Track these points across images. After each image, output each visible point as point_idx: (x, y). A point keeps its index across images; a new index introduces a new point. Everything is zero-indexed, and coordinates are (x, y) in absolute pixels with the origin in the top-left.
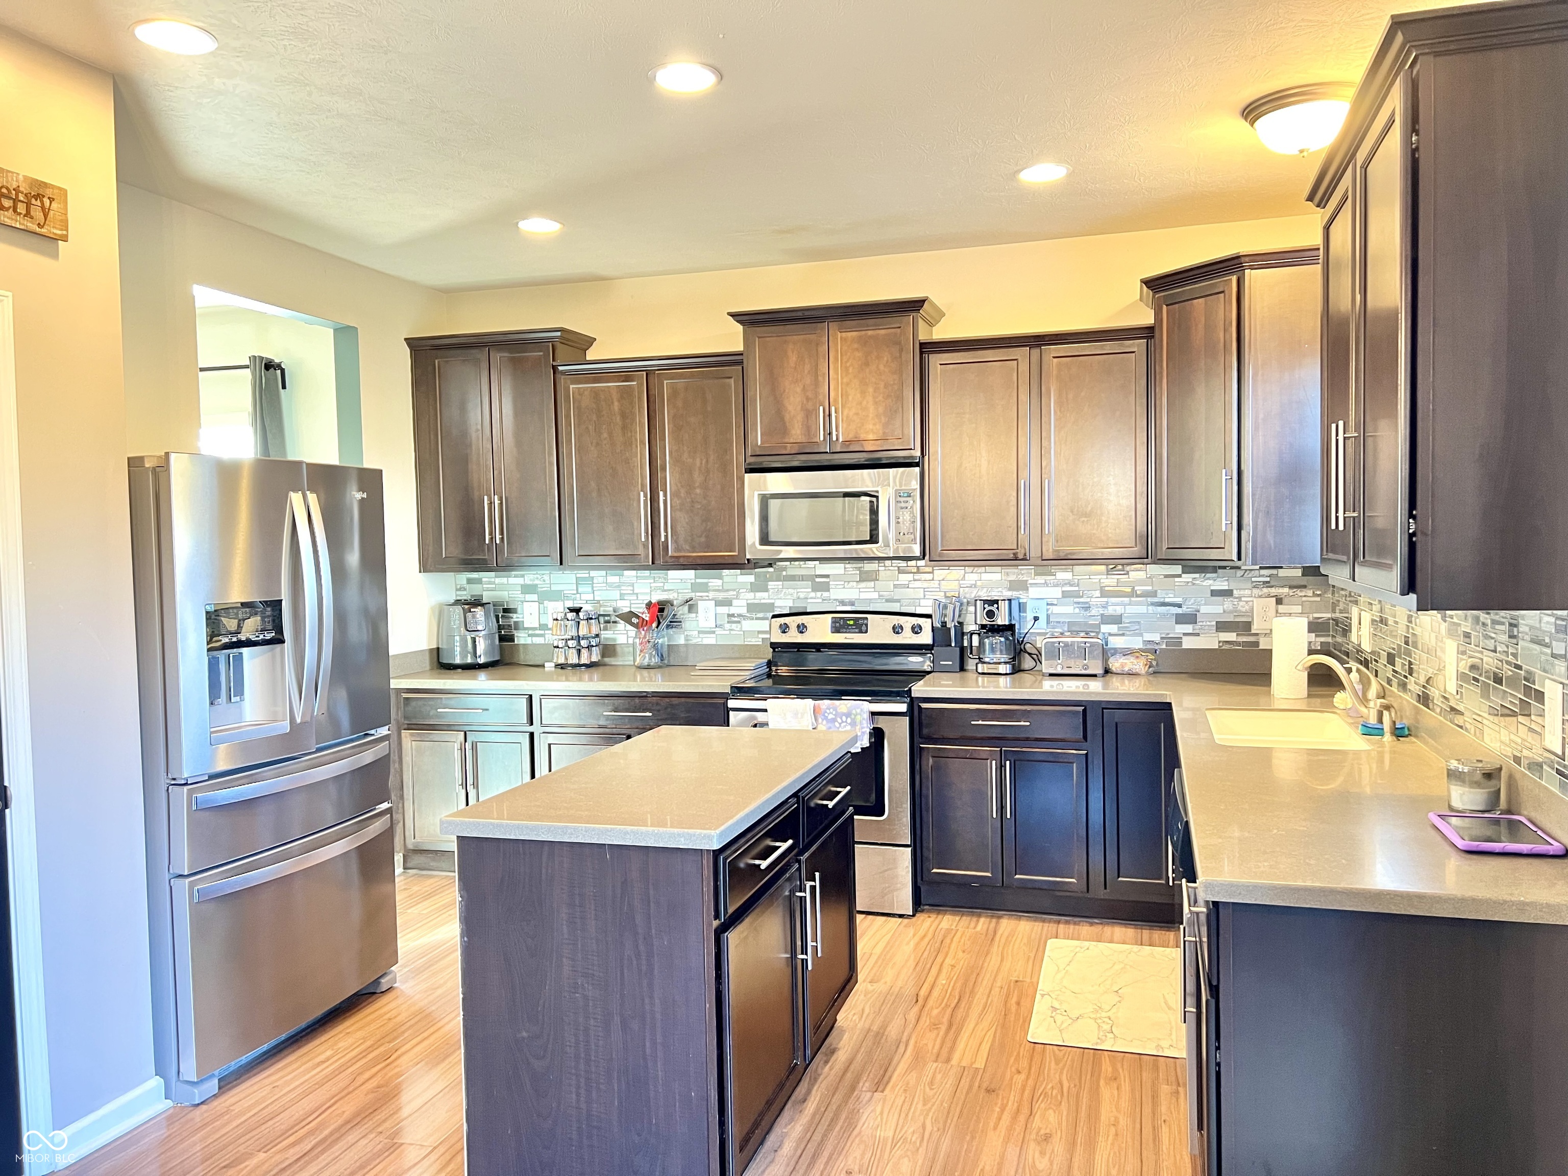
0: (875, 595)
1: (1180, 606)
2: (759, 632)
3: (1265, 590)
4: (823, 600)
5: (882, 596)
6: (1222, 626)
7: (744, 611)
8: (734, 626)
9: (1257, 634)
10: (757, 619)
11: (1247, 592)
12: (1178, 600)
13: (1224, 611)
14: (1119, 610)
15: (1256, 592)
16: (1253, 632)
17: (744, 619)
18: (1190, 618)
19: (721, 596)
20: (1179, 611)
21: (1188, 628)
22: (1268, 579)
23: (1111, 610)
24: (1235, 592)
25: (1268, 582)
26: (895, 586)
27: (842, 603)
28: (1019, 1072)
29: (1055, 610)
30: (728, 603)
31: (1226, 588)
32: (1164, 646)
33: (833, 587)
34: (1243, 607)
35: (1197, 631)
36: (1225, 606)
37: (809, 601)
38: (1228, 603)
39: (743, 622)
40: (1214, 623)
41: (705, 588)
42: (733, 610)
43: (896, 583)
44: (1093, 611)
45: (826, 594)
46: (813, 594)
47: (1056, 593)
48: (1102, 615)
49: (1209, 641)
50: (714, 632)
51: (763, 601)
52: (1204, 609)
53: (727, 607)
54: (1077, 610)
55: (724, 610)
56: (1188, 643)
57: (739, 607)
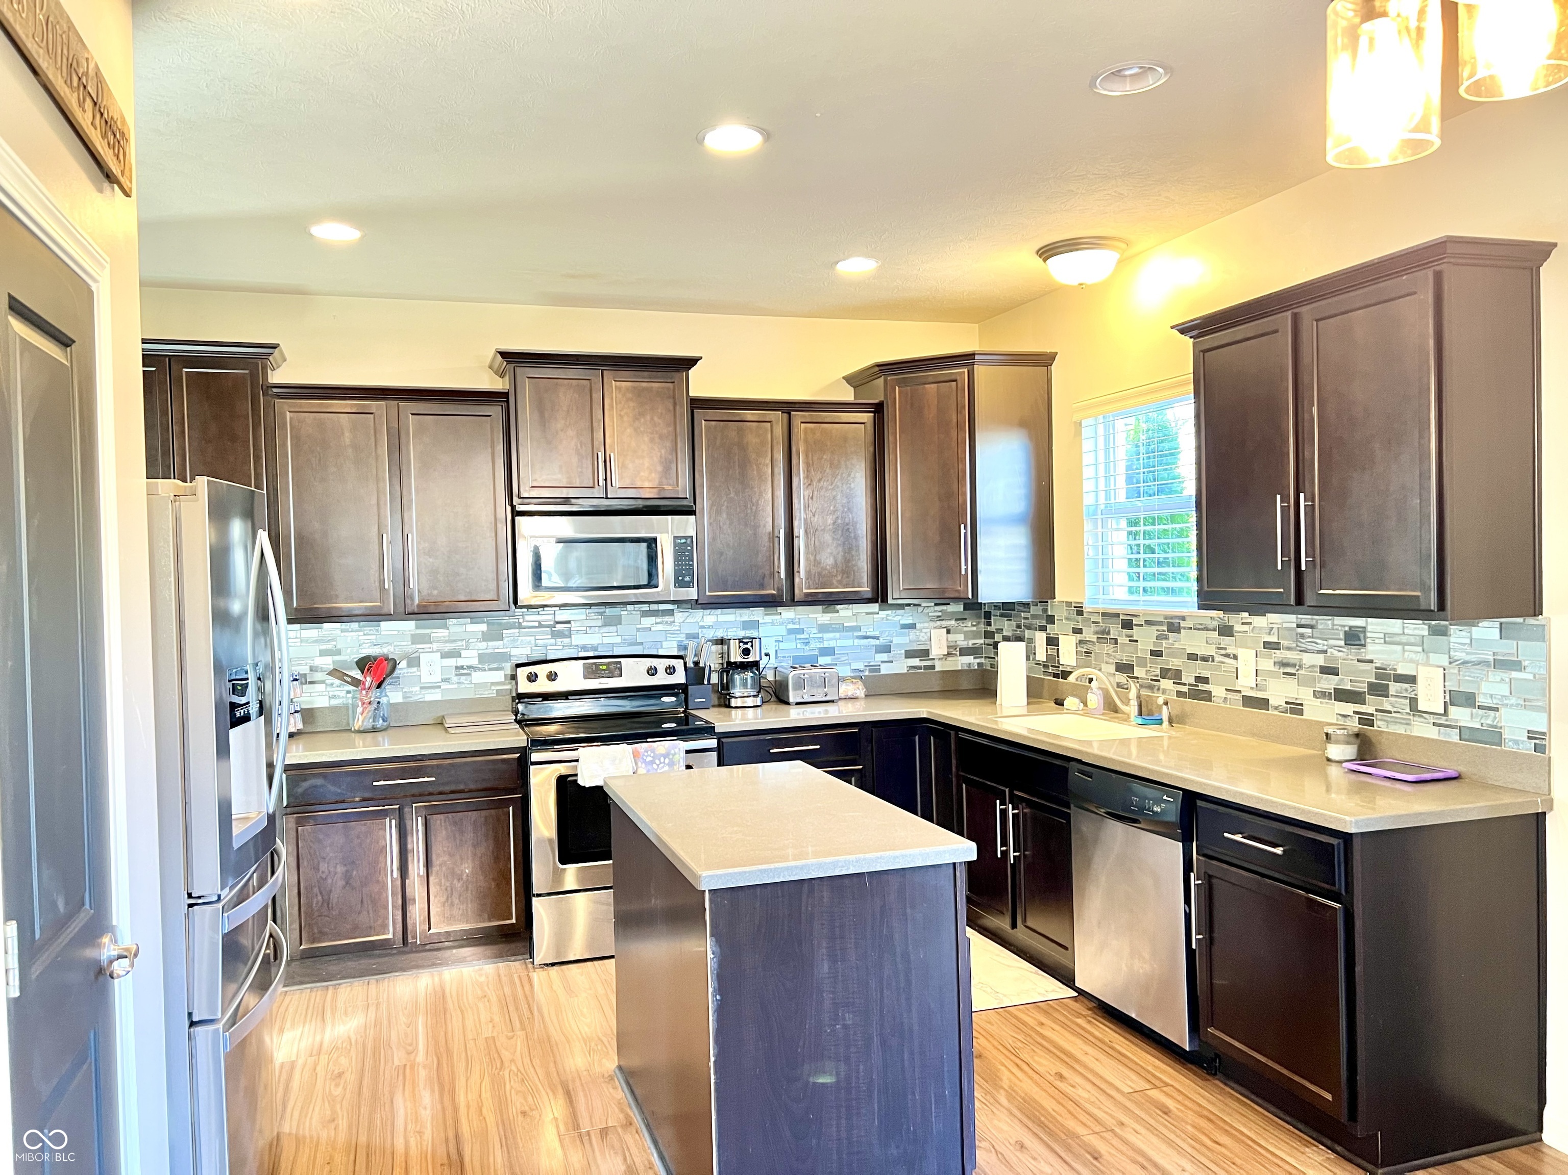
0: (619, 640)
1: (877, 638)
2: (493, 684)
3: (939, 623)
4: (563, 646)
5: (625, 640)
6: (909, 654)
7: (475, 662)
8: (463, 678)
9: (934, 659)
10: (490, 670)
11: (926, 625)
12: (876, 634)
13: (910, 641)
14: (832, 644)
15: (932, 624)
16: (931, 657)
17: (475, 671)
18: (887, 649)
19: (448, 647)
20: (877, 642)
21: (884, 657)
22: (940, 614)
23: (826, 645)
24: (917, 625)
25: (940, 616)
26: (638, 630)
27: (584, 648)
29: (782, 646)
30: (456, 654)
31: (911, 622)
32: (867, 673)
33: (574, 632)
34: (923, 637)
35: (891, 659)
36: (911, 637)
37: (549, 648)
38: (912, 634)
39: (474, 674)
40: (903, 652)
41: (426, 639)
42: (460, 662)
44: (812, 646)
45: (567, 640)
46: (553, 641)
47: (782, 630)
48: (820, 649)
49: (901, 666)
50: (440, 687)
51: (496, 651)
52: (896, 640)
53: (455, 659)
54: (799, 646)
55: (452, 662)
56: (885, 670)
57: (469, 658)
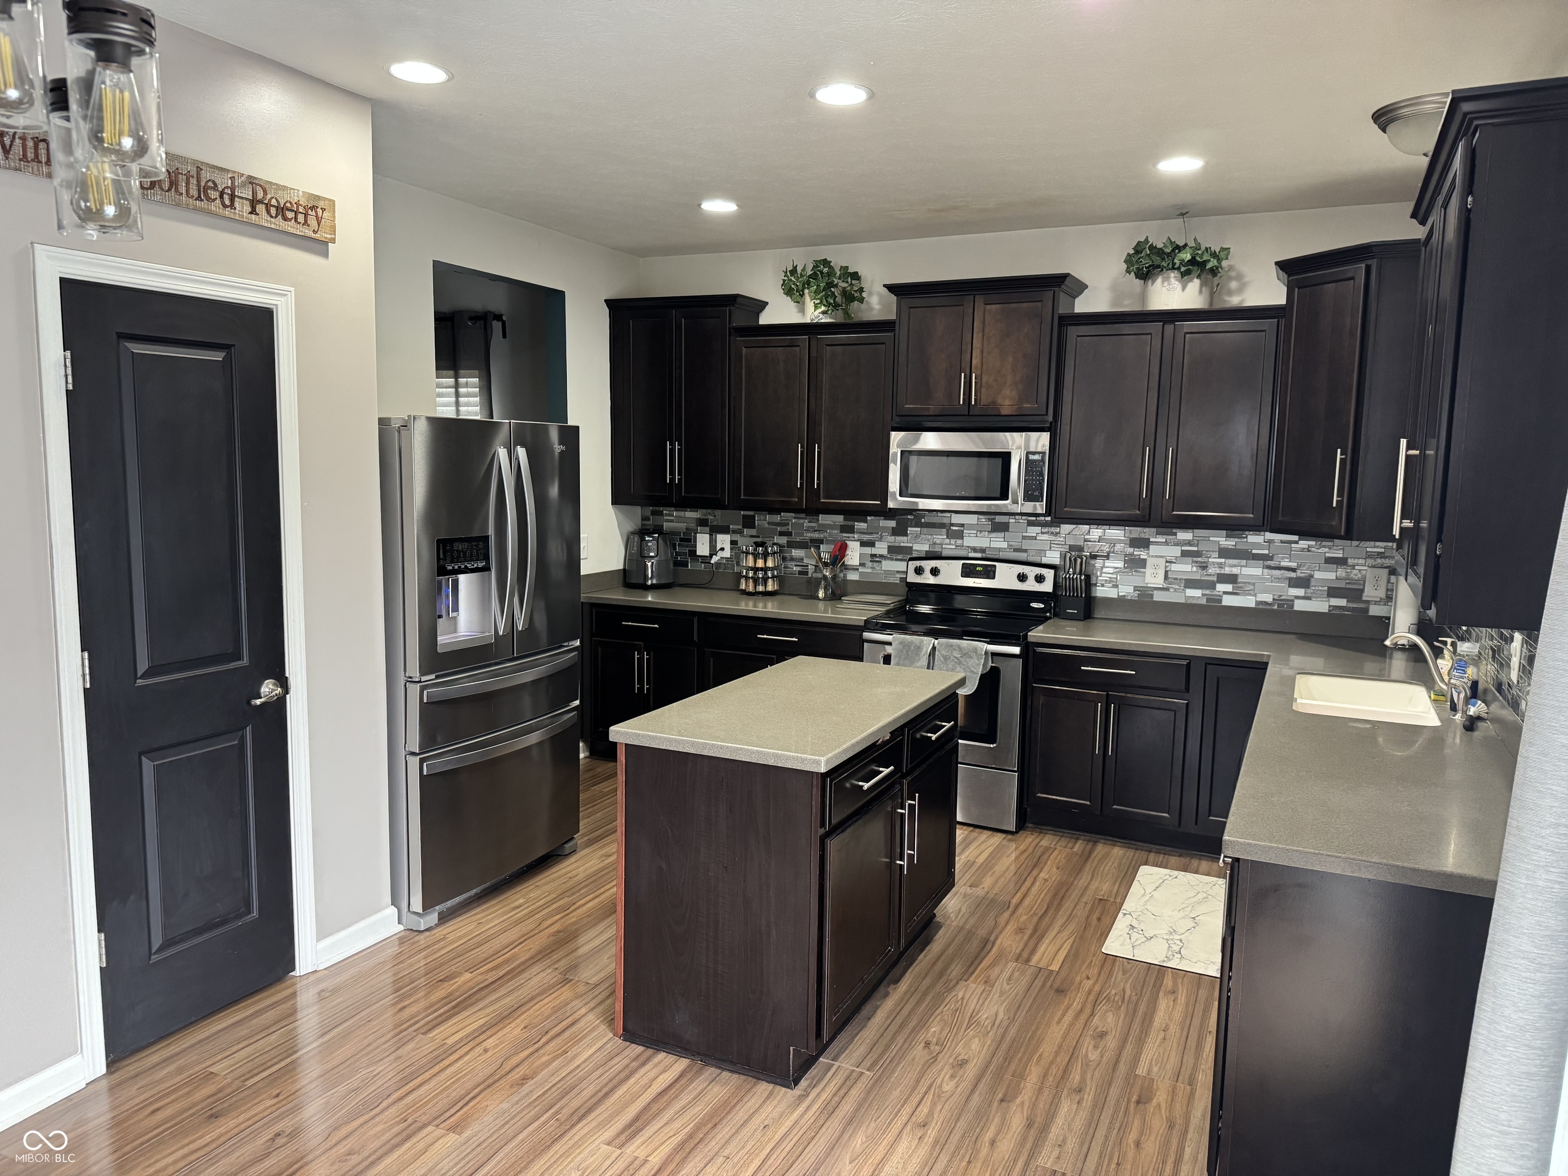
0: (1005, 545)
1: (1293, 570)
2: (898, 572)
3: (1379, 561)
4: (956, 546)
5: (1011, 546)
6: (1333, 592)
7: (885, 552)
8: (876, 564)
9: (1368, 602)
10: (897, 560)
11: (1361, 561)
12: (1293, 565)
13: (1337, 578)
14: (1235, 571)
15: (1370, 562)
16: (1364, 598)
17: (885, 560)
18: (1304, 582)
19: (866, 537)
20: (1293, 575)
21: (1300, 592)
22: (1383, 550)
23: (1227, 570)
24: (1349, 560)
25: (1383, 553)
26: (1024, 538)
27: (975, 550)
28: (1088, 978)
29: (1174, 567)
30: (871, 544)
31: (1341, 556)
32: (1276, 607)
33: (967, 535)
34: (1355, 574)
35: (1309, 595)
36: (1338, 573)
37: (944, 546)
38: (1341, 572)
39: (883, 562)
40: (1326, 588)
41: (851, 530)
42: (874, 551)
43: (1024, 534)
44: (1210, 571)
45: (959, 542)
46: (948, 541)
47: (1176, 551)
48: (1218, 574)
49: (1320, 606)
50: (858, 569)
51: (902, 544)
52: (1318, 575)
53: (870, 548)
54: (1195, 569)
55: (868, 550)
56: (1299, 606)
57: (881, 548)
